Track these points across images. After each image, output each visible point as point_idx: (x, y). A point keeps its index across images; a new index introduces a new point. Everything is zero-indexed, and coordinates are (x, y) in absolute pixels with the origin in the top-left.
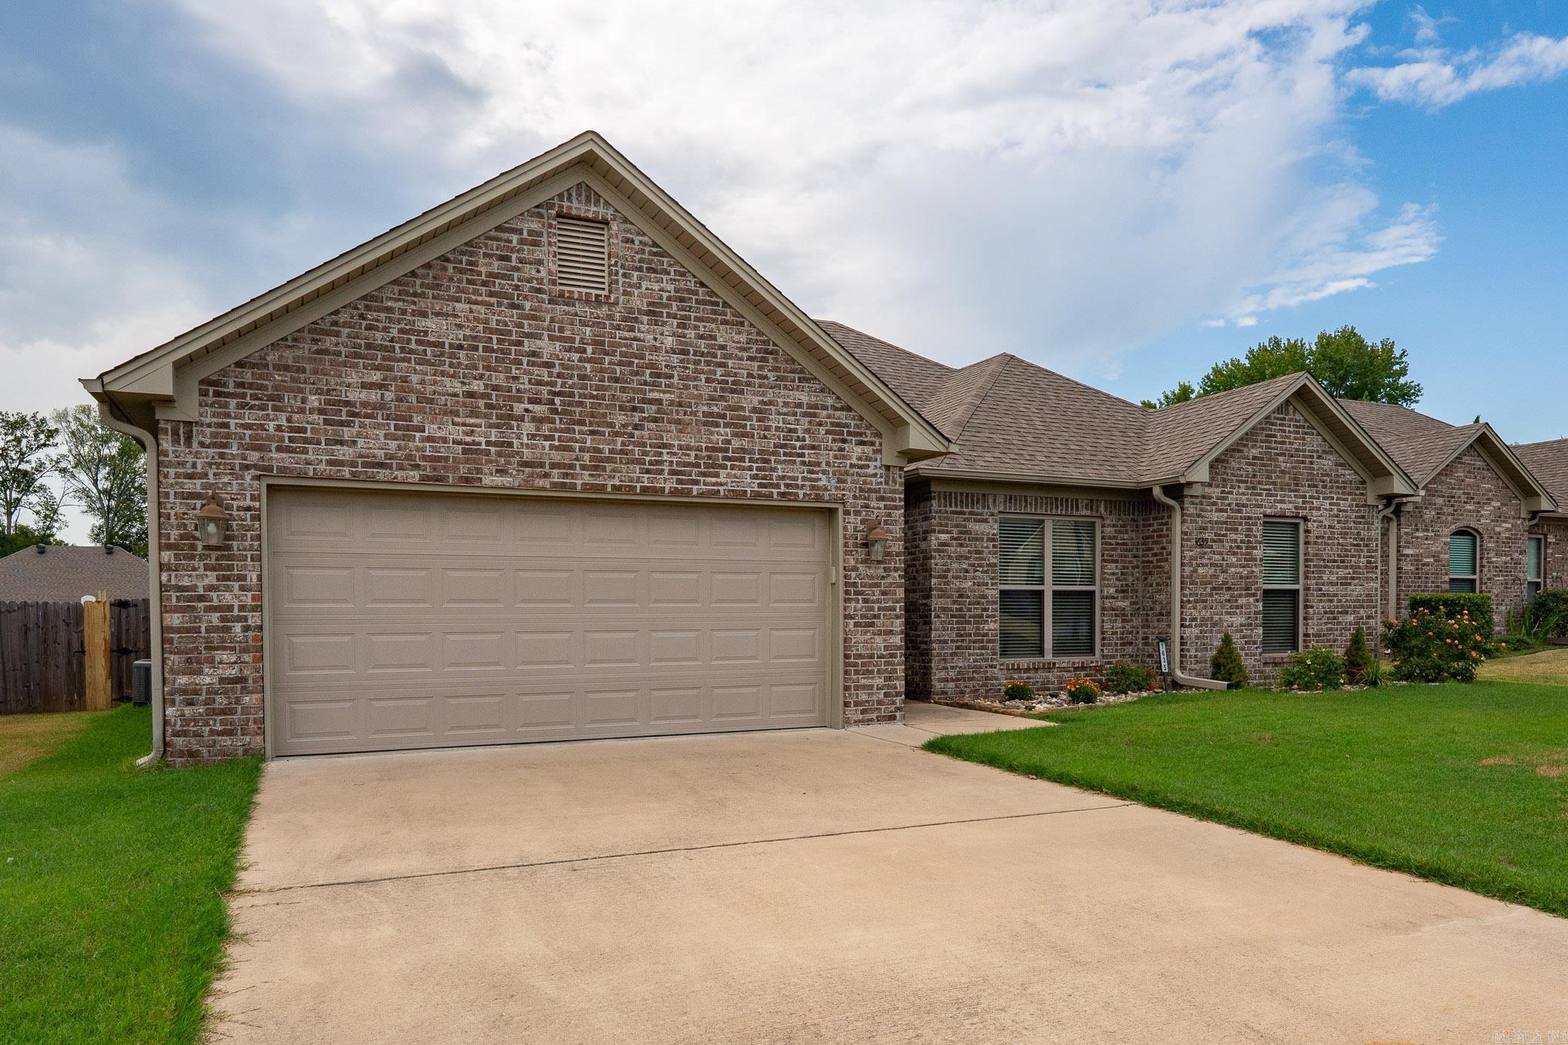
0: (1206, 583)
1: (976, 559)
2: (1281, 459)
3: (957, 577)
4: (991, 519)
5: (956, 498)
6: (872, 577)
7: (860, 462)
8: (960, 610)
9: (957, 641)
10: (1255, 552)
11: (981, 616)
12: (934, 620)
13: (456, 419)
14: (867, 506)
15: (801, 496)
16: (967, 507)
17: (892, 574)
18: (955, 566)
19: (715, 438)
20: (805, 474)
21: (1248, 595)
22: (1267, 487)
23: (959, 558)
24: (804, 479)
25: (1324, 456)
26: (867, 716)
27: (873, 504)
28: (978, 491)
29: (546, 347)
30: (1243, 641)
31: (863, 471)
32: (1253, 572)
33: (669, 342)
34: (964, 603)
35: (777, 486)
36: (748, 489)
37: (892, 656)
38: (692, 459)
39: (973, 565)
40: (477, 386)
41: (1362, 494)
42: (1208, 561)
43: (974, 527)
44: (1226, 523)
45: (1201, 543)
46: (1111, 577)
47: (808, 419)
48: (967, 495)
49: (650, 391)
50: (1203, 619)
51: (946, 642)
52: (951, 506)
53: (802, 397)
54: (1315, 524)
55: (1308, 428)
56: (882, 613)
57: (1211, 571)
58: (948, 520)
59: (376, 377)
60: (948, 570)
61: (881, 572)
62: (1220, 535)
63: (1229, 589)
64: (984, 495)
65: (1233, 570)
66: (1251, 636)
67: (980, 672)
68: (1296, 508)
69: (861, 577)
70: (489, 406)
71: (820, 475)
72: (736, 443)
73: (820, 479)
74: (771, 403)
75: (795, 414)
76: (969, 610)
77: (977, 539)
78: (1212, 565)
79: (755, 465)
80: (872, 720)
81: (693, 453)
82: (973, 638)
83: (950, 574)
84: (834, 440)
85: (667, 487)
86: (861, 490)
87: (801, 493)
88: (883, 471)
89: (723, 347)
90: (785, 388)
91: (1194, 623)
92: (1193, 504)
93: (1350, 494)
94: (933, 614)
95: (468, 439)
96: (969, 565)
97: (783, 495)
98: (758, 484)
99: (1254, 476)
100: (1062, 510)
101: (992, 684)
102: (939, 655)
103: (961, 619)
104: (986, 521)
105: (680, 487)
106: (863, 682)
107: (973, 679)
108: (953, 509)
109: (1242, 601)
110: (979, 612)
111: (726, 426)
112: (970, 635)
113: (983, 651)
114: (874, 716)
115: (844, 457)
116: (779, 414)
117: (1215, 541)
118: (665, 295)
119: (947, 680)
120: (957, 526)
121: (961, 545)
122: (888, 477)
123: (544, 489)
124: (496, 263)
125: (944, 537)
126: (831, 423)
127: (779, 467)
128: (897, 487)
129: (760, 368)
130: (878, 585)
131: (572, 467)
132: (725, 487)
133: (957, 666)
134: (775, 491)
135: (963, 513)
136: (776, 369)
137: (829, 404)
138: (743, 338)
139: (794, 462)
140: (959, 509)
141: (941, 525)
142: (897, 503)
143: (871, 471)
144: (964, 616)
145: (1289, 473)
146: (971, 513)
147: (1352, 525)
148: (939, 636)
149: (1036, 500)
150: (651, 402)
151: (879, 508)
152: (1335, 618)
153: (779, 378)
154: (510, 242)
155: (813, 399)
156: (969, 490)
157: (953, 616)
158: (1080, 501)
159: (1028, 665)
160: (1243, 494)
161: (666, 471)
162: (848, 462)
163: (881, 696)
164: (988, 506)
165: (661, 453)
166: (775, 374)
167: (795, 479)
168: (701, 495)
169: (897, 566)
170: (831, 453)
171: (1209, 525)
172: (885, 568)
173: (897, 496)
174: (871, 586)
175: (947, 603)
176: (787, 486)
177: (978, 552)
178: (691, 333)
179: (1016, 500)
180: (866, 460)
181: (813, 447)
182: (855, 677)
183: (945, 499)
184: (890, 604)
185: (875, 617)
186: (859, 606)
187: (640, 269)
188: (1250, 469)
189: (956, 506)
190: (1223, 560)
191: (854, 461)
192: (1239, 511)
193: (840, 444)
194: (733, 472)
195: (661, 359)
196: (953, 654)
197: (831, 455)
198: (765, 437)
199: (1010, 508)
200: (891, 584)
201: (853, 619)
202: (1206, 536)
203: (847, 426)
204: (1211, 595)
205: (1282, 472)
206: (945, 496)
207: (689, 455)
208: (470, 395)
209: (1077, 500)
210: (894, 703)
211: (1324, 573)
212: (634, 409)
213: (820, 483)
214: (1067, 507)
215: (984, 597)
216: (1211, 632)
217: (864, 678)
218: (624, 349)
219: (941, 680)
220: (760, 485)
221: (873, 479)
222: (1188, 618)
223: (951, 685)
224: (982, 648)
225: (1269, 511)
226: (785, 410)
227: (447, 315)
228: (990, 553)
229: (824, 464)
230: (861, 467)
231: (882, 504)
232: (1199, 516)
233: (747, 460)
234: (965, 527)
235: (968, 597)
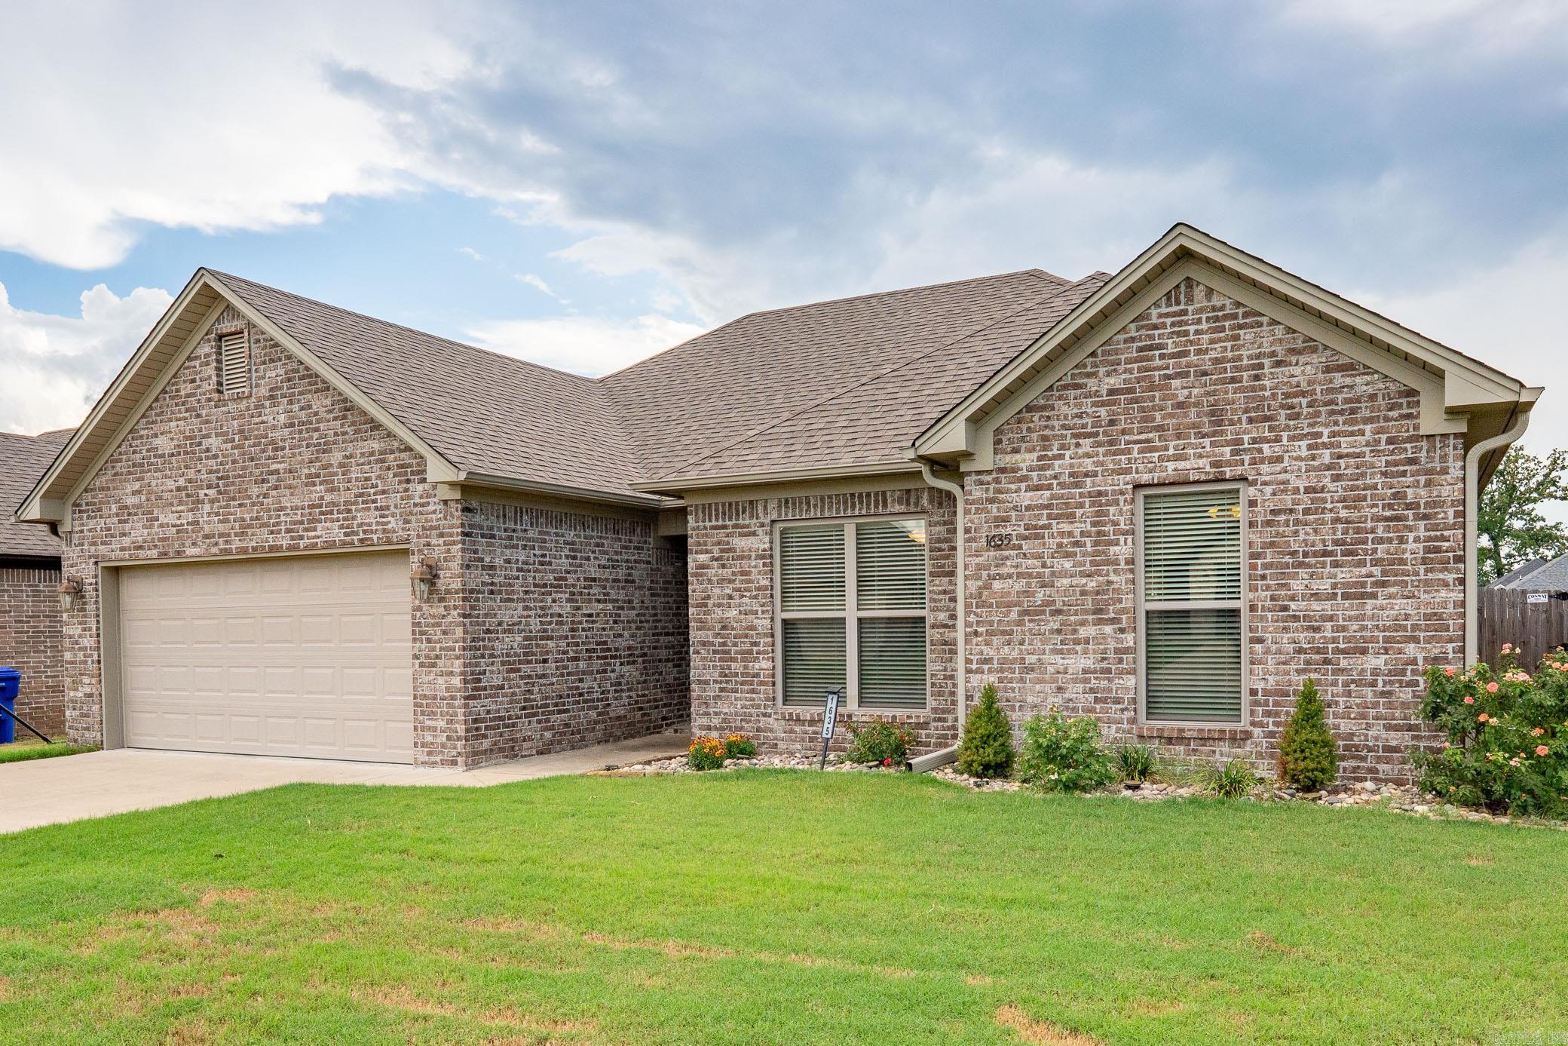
0: (1009, 605)
1: (742, 582)
2: (1176, 383)
3: (719, 605)
4: (760, 531)
5: (717, 510)
6: (434, 617)
7: (422, 501)
8: (724, 644)
9: (721, 682)
10: (1113, 549)
11: (750, 652)
12: (693, 656)
13: (173, 509)
14: (429, 544)
15: (376, 541)
16: (730, 519)
17: (452, 612)
18: (717, 591)
19: (313, 496)
20: (378, 519)
21: (1099, 622)
22: (1143, 437)
23: (721, 581)
24: (378, 523)
25: (1294, 359)
26: (433, 759)
27: (434, 541)
28: (744, 497)
29: (214, 442)
30: (1091, 697)
31: (425, 509)
32: (1110, 583)
33: (282, 418)
34: (727, 636)
35: (356, 533)
36: (337, 539)
37: (453, 698)
38: (299, 518)
39: (739, 590)
40: (181, 482)
41: (1409, 416)
42: (1012, 570)
43: (739, 543)
44: (1048, 507)
45: (997, 543)
46: (940, 597)
47: (379, 465)
48: (730, 504)
49: (272, 463)
50: (1003, 661)
51: (707, 682)
52: (710, 521)
53: (374, 445)
54: (1269, 489)
55: (1246, 315)
56: (443, 653)
57: (1020, 585)
58: (707, 537)
59: (137, 486)
60: (708, 597)
61: (442, 611)
62: (1035, 527)
63: (1059, 612)
64: (751, 502)
65: (1066, 581)
66: (1110, 690)
67: (750, 721)
68: (1216, 464)
69: (425, 616)
70: (188, 496)
71: (390, 519)
72: (328, 498)
73: (390, 522)
74: (351, 456)
75: (369, 463)
76: (735, 645)
77: (742, 558)
78: (1020, 575)
79: (341, 516)
80: (435, 763)
81: (299, 512)
82: (740, 679)
83: (710, 602)
84: (400, 482)
85: (284, 543)
86: (424, 528)
87: (375, 537)
88: (441, 506)
89: (316, 414)
90: (362, 440)
91: (986, 667)
92: (981, 483)
93: (1367, 421)
94: (691, 649)
95: (179, 522)
96: (734, 590)
97: (361, 541)
98: (344, 533)
99: (1112, 423)
100: (860, 509)
101: (766, 738)
102: (699, 697)
103: (725, 655)
104: (754, 534)
105: (292, 542)
106: (428, 723)
107: (741, 728)
108: (714, 523)
109: (1088, 631)
110: (747, 647)
111: (321, 484)
112: (737, 675)
113: (754, 696)
114: (438, 759)
115: (409, 497)
116: (358, 465)
117: (1026, 538)
118: (279, 378)
119: (709, 728)
120: (719, 543)
121: (723, 566)
122: (446, 512)
123: (215, 555)
124: (189, 386)
125: (703, 558)
126: (397, 465)
127: (358, 515)
128: (455, 522)
129: (342, 425)
130: (439, 625)
131: (229, 535)
132: (321, 539)
133: (721, 712)
134: (355, 538)
135: (725, 527)
136: (353, 424)
137: (394, 448)
138: (328, 402)
139: (369, 508)
140: (720, 523)
141: (699, 544)
142: (455, 539)
143: (431, 508)
144: (728, 652)
145: (1196, 405)
146: (735, 526)
147: (1378, 480)
148: (699, 676)
149: (822, 499)
150: (272, 473)
151: (439, 545)
152: (1326, 662)
153: (356, 432)
154: (195, 367)
155: (383, 445)
156: (732, 498)
157: (714, 652)
158: (888, 494)
159: (812, 715)
160: (1088, 455)
161: (283, 531)
162: (412, 501)
163: (444, 739)
164: (757, 515)
165: (280, 515)
166: (353, 428)
167: (370, 524)
168: (306, 548)
169: (457, 603)
170: (398, 495)
171: (1013, 514)
172: (445, 606)
173: (455, 530)
174: (433, 625)
175: (707, 636)
176: (365, 532)
177: (743, 573)
178: (296, 407)
179: (794, 504)
180: (427, 497)
181: (384, 492)
182: (421, 718)
183: (704, 512)
184: (450, 644)
185: (437, 657)
186: (423, 646)
187: (264, 363)
188: (1103, 412)
189: (717, 520)
190: (1044, 566)
191: (417, 500)
192: (1077, 485)
193: (405, 485)
194: (326, 525)
195: (277, 435)
196: (717, 698)
197: (398, 497)
198: (348, 489)
199: (786, 514)
200: (451, 622)
201: (418, 659)
202: (1009, 530)
203: (410, 466)
204: (1020, 623)
205: (1180, 405)
206: (704, 509)
207: (296, 514)
208: (179, 489)
209: (884, 493)
210: (455, 748)
211: (1295, 576)
212: (263, 481)
213: (390, 526)
214: (868, 505)
215: (753, 628)
216: (1022, 680)
217: (429, 719)
218: (256, 432)
219: (701, 728)
220: (346, 534)
221: (434, 516)
222: (975, 658)
223: (714, 734)
224: (753, 691)
225: (1145, 478)
226: (362, 460)
227: (167, 433)
228: (759, 573)
229: (392, 508)
230: (422, 505)
231: (441, 541)
232: (991, 501)
233: (335, 512)
234: (728, 543)
235: (733, 629)
